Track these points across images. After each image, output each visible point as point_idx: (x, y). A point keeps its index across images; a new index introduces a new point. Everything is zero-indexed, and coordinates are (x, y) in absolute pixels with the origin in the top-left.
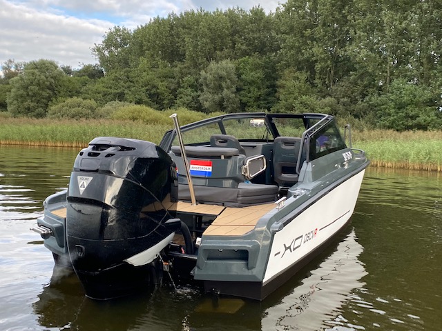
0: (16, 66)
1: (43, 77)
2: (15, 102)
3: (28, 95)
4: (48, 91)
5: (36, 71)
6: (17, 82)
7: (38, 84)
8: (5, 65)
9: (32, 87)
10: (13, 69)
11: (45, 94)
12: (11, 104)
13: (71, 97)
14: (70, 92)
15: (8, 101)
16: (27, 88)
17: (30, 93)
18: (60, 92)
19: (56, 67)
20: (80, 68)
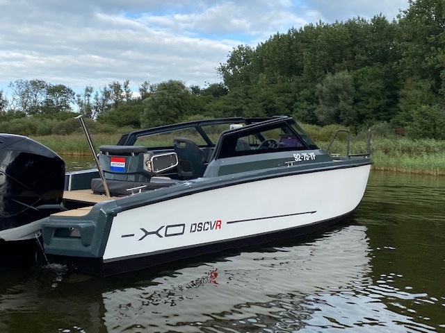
0: (151, 88)
1: (171, 97)
2: (147, 120)
3: (158, 114)
4: (176, 109)
5: (165, 92)
6: (148, 102)
7: (167, 103)
8: (142, 87)
9: (162, 106)
10: (148, 91)
11: (173, 113)
12: (144, 122)
13: (195, 114)
14: (195, 110)
15: (141, 119)
16: (157, 107)
17: (160, 112)
18: (186, 110)
19: (183, 87)
20: (206, 88)
